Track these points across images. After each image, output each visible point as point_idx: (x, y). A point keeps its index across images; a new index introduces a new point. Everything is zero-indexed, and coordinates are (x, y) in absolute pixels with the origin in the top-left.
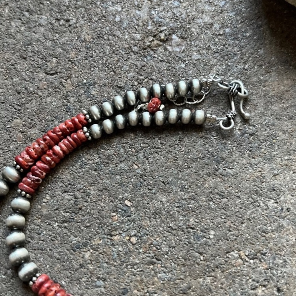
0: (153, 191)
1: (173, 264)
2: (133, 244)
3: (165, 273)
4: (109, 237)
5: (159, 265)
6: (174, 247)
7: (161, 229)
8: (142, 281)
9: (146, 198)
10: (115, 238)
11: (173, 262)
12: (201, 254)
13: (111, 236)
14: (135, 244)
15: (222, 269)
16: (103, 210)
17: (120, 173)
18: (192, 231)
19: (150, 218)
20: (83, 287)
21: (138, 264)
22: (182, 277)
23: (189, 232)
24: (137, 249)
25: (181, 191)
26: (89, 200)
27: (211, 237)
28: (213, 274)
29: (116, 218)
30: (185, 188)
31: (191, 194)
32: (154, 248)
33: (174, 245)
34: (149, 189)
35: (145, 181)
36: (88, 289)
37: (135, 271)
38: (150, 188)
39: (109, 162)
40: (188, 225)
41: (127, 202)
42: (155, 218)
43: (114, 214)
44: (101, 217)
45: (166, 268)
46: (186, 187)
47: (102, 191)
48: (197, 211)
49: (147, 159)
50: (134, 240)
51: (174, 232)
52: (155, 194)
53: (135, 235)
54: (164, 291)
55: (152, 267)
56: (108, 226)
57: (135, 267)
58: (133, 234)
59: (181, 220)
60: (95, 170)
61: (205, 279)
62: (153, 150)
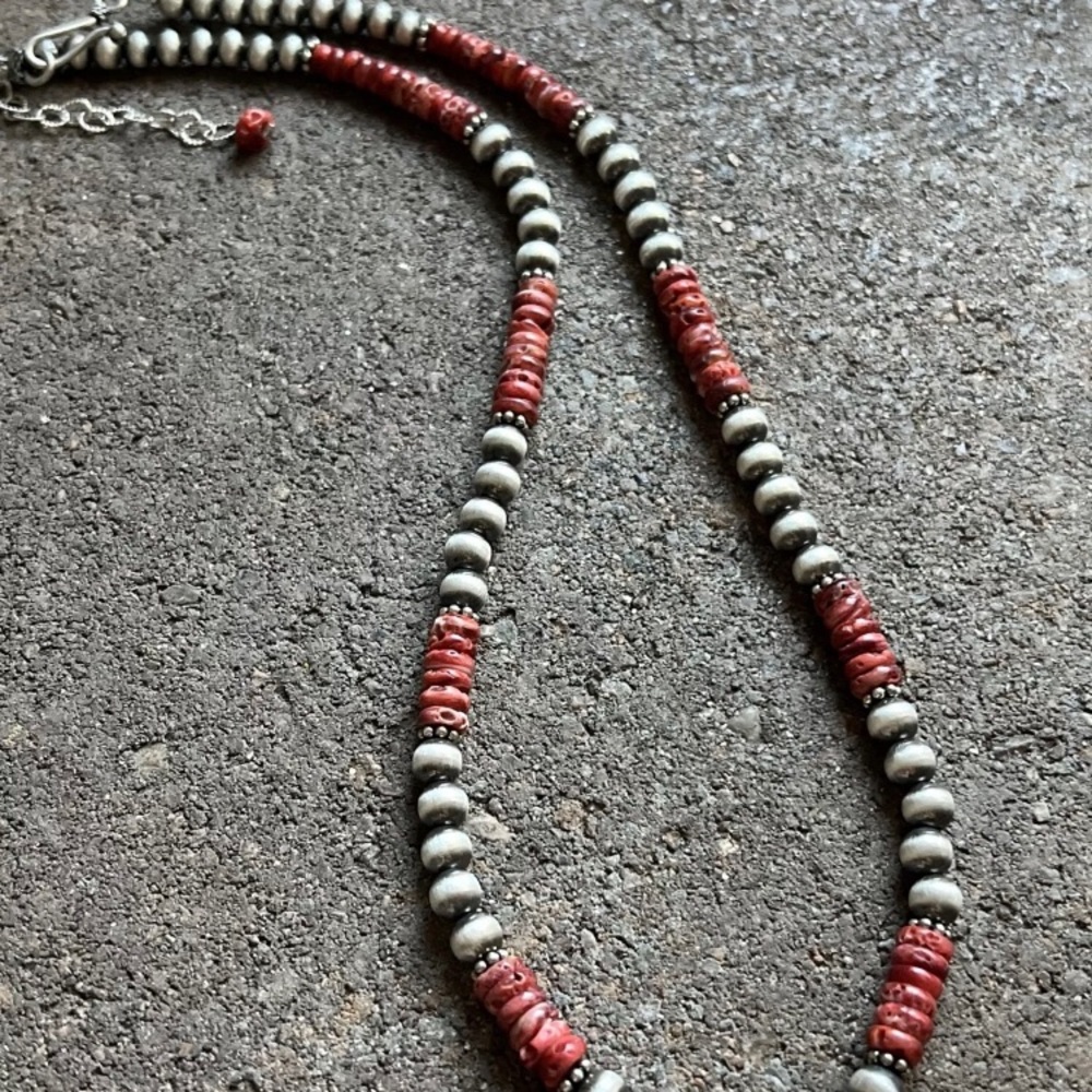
0: (798, 152)
1: (801, 288)
2: (723, 233)
3: (779, 298)
4: (675, 208)
5: (770, 284)
6: (813, 260)
7: (796, 221)
8: (724, 301)
9: (778, 159)
10: (689, 213)
11: (804, 285)
12: (869, 284)
13: (682, 208)
14: (729, 234)
15: (908, 322)
16: (675, 159)
17: (734, 103)
18: (860, 239)
19: (773, 196)
20: (593, 281)
21: (725, 269)
22: (816, 314)
23: (853, 241)
24: (730, 243)
25: (860, 165)
26: (650, 133)
27: (901, 259)
28: (887, 325)
29: (701, 179)
30: (871, 161)
31: (880, 176)
32: (769, 252)
33: (815, 255)
34: (789, 146)
35: (784, 129)
36: (604, 286)
37: (714, 281)
38: (791, 143)
39: (716, 77)
40: (858, 230)
41: (732, 157)
42: (787, 201)
43: (698, 171)
44: (668, 169)
45: (785, 291)
46: (876, 161)
47: (682, 124)
48: (885, 211)
49: (802, 92)
50: (728, 226)
51: (823, 234)
52: (800, 156)
53: (733, 219)
54: (767, 330)
55: (753, 281)
56: (677, 189)
57: (717, 273)
58: (730, 215)
59: (844, 216)
60: (679, 84)
61: (863, 329)
62: (819, 79)
